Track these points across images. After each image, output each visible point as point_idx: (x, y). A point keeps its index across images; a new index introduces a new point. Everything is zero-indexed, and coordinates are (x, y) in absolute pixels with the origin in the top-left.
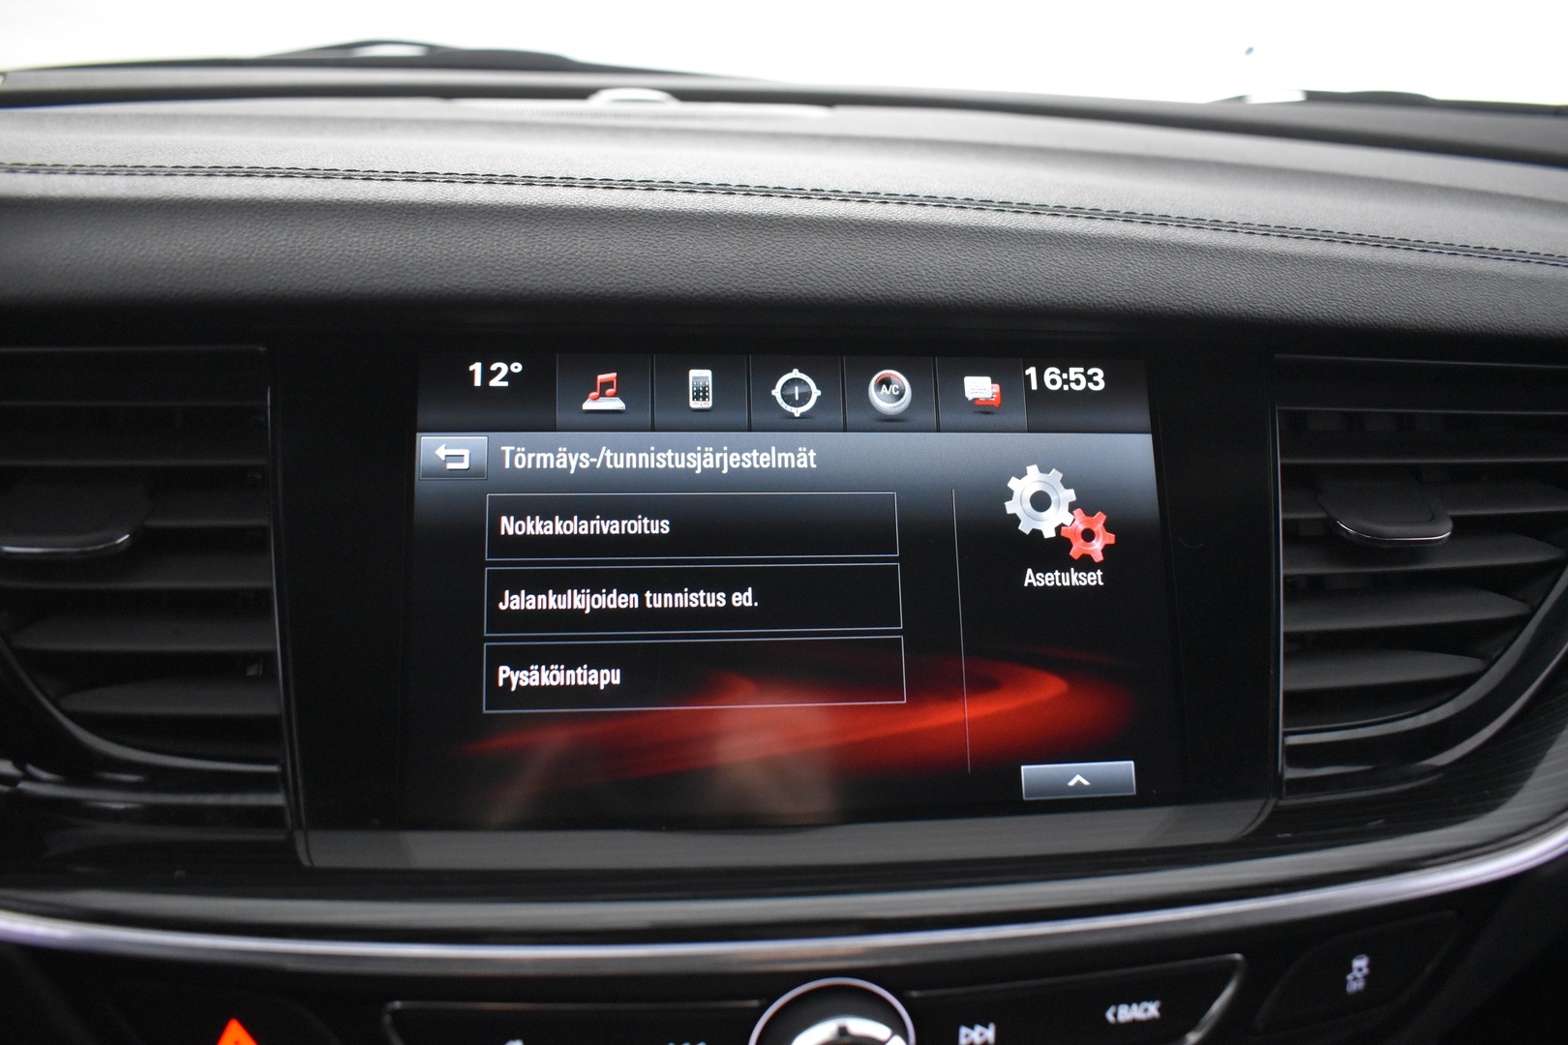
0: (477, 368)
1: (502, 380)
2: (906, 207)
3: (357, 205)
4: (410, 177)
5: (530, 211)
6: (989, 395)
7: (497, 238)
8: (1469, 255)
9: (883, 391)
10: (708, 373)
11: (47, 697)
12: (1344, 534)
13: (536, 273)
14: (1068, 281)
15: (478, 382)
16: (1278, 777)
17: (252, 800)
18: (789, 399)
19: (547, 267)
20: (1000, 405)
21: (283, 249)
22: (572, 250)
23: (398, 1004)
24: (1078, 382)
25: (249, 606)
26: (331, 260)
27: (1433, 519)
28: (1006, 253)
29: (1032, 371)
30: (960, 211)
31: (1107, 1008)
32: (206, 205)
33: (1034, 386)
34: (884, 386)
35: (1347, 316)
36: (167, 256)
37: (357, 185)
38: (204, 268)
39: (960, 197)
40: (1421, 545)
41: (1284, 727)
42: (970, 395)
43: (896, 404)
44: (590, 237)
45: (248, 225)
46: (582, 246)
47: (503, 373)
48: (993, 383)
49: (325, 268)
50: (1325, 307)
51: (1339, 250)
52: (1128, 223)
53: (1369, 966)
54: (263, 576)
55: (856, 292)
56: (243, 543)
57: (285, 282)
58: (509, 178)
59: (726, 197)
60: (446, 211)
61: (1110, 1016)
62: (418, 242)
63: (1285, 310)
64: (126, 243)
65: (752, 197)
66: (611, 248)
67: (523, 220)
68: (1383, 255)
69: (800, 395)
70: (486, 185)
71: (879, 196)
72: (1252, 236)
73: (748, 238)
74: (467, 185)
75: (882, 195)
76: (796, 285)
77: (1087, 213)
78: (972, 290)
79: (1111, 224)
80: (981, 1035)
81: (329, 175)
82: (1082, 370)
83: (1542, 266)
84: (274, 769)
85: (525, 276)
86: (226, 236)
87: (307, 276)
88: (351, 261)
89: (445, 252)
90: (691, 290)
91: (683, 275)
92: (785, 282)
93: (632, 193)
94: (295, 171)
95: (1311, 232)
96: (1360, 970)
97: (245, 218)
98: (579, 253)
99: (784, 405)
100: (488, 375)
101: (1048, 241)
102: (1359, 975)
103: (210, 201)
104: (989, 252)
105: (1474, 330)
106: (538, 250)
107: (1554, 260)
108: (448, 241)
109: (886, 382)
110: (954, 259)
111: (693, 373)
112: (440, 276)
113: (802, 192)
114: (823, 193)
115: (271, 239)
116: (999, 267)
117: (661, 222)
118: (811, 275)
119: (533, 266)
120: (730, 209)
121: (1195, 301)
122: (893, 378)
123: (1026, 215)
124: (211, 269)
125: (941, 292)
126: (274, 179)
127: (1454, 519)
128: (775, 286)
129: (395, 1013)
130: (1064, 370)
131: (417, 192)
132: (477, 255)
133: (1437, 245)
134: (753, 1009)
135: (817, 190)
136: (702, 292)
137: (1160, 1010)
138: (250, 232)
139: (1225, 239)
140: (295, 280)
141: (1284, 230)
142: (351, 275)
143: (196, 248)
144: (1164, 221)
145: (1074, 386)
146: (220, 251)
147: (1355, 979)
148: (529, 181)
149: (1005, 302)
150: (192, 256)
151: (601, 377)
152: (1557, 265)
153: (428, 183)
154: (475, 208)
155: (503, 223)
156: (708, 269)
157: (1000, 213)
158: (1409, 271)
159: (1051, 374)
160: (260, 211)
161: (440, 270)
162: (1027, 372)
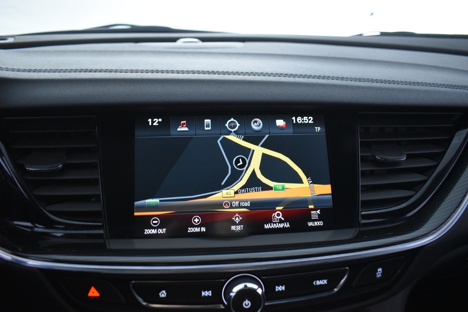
0: (150, 120)
1: (157, 123)
2: (260, 76)
3: (119, 79)
4: (132, 71)
5: (163, 80)
6: (283, 125)
7: (155, 88)
8: (410, 85)
9: (255, 124)
10: (209, 121)
11: (42, 207)
12: (378, 159)
13: (165, 97)
14: (301, 95)
15: (150, 124)
16: (359, 222)
17: (95, 232)
18: (230, 127)
19: (168, 95)
20: (286, 127)
21: (101, 91)
22: (174, 90)
23: (133, 282)
24: (306, 121)
25: (93, 183)
26: (113, 94)
27: (401, 154)
28: (286, 88)
29: (294, 118)
30: (274, 77)
31: (314, 281)
32: (80, 80)
33: (294, 122)
34: (255, 123)
35: (376, 102)
36: (71, 94)
37: (118, 74)
38: (81, 97)
39: (274, 73)
40: (397, 162)
41: (361, 210)
42: (278, 125)
43: (258, 128)
44: (179, 87)
45: (91, 85)
46: (177, 89)
47: (157, 121)
48: (284, 121)
49: (112, 97)
50: (370, 100)
51: (375, 85)
52: (318, 79)
53: (382, 271)
54: (97, 175)
55: (247, 100)
56: (91, 167)
57: (102, 100)
58: (157, 71)
59: (213, 75)
60: (142, 81)
61: (314, 283)
62: (135, 89)
63: (359, 101)
64: (60, 91)
65: (220, 75)
66: (184, 89)
67: (161, 83)
68: (387, 85)
69: (233, 126)
70: (151, 73)
71: (253, 73)
72: (352, 81)
73: (219, 86)
74: (146, 73)
75: (254, 73)
76: (231, 98)
77: (308, 76)
78: (277, 98)
79: (314, 79)
80: (281, 288)
81: (111, 71)
82: (307, 117)
83: (430, 87)
84: (101, 224)
85: (162, 97)
86: (86, 88)
87: (107, 99)
88: (118, 94)
89: (142, 92)
90: (205, 100)
91: (202, 96)
92: (229, 98)
93: (189, 75)
94: (102, 70)
95: (368, 80)
96: (380, 271)
97: (90, 83)
98: (176, 91)
99: (229, 129)
100: (153, 122)
101: (297, 85)
102: (380, 273)
103: (81, 79)
104: (281, 88)
105: (410, 105)
106: (165, 90)
107: (434, 85)
108: (142, 89)
109: (256, 122)
110: (272, 90)
111: (206, 121)
112: (141, 98)
113: (233, 73)
114: (238, 73)
115: (97, 89)
116: (284, 92)
117: (197, 82)
118: (235, 96)
119: (164, 95)
120: (214, 78)
121: (335, 100)
122: (258, 121)
123: (292, 77)
124: (82, 97)
125: (269, 99)
126: (97, 73)
127: (407, 155)
128: (226, 98)
129: (133, 284)
130: (302, 117)
131: (134, 76)
132: (150, 92)
133: (402, 82)
134: (223, 282)
135: (237, 72)
136: (207, 101)
137: (327, 282)
138: (92, 87)
139: (344, 83)
140: (104, 99)
141: (361, 79)
142: (118, 98)
143: (78, 92)
144: (328, 78)
145: (305, 122)
146: (84, 92)
147: (379, 274)
148: (162, 72)
149: (285, 101)
150: (78, 94)
151: (182, 122)
152: (435, 86)
153: (136, 73)
154: (149, 80)
155: (156, 84)
156: (209, 94)
157: (285, 77)
158: (393, 89)
159: (299, 119)
160: (94, 82)
161: (141, 96)
162: (293, 118)
